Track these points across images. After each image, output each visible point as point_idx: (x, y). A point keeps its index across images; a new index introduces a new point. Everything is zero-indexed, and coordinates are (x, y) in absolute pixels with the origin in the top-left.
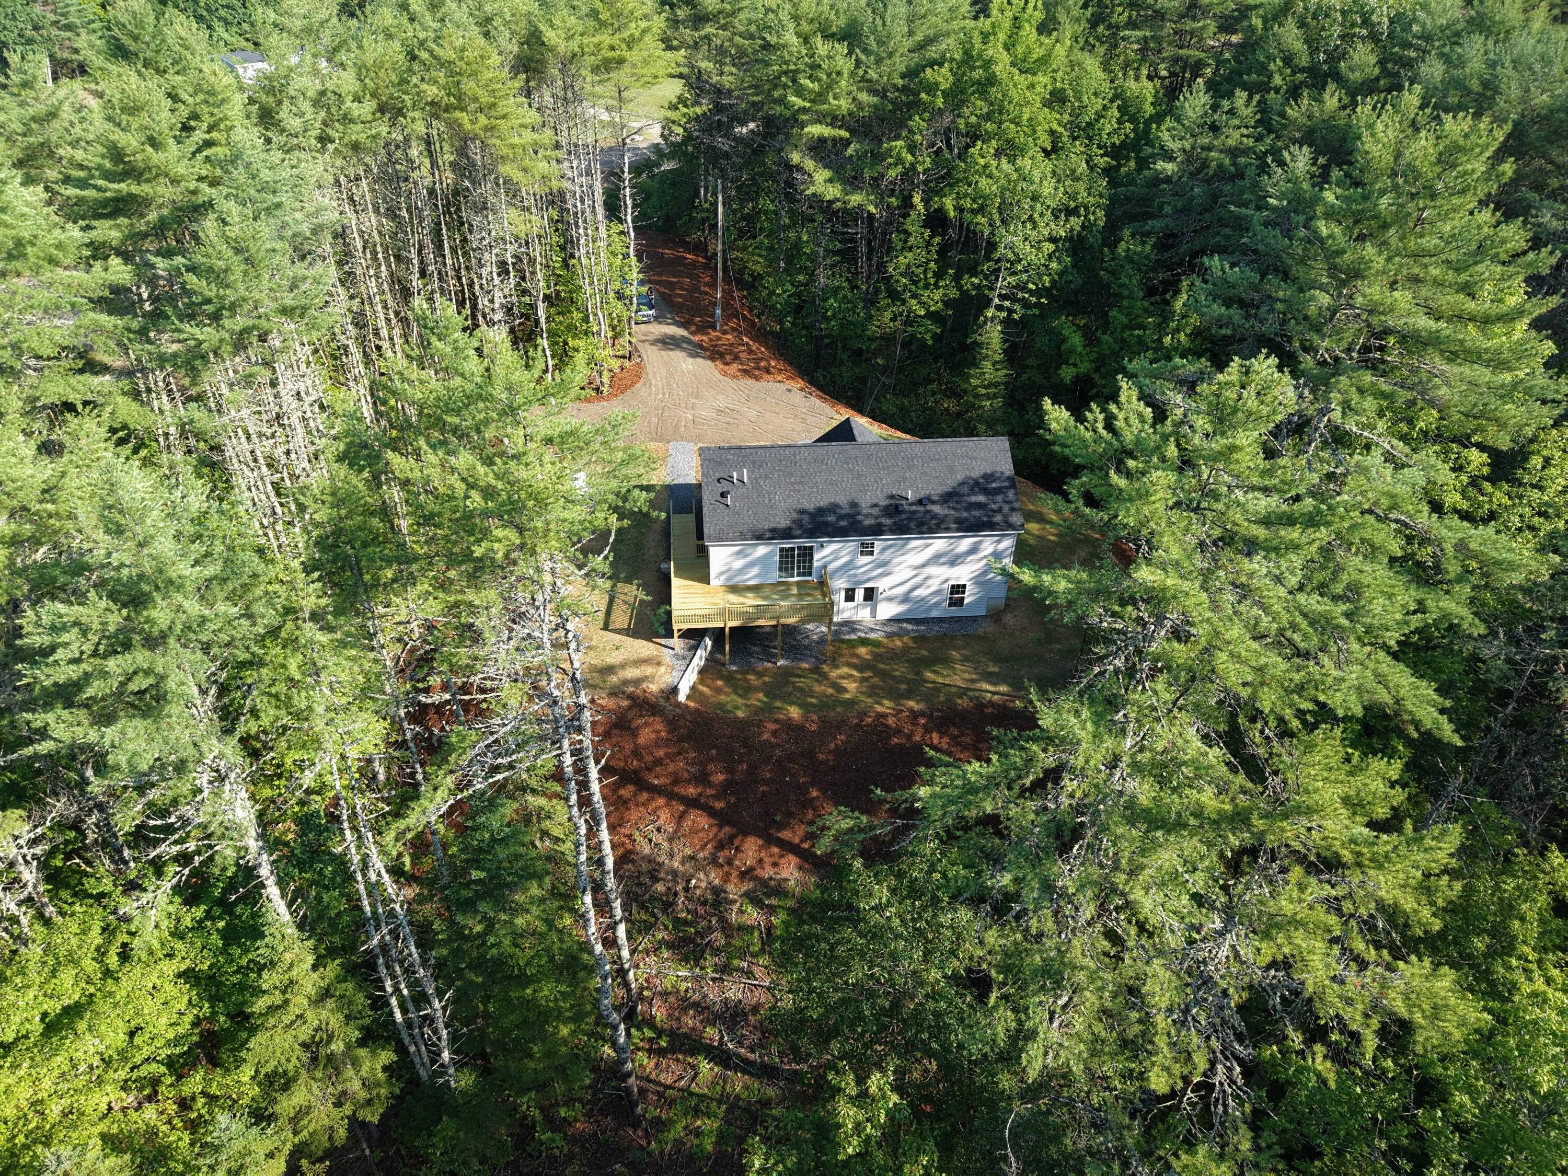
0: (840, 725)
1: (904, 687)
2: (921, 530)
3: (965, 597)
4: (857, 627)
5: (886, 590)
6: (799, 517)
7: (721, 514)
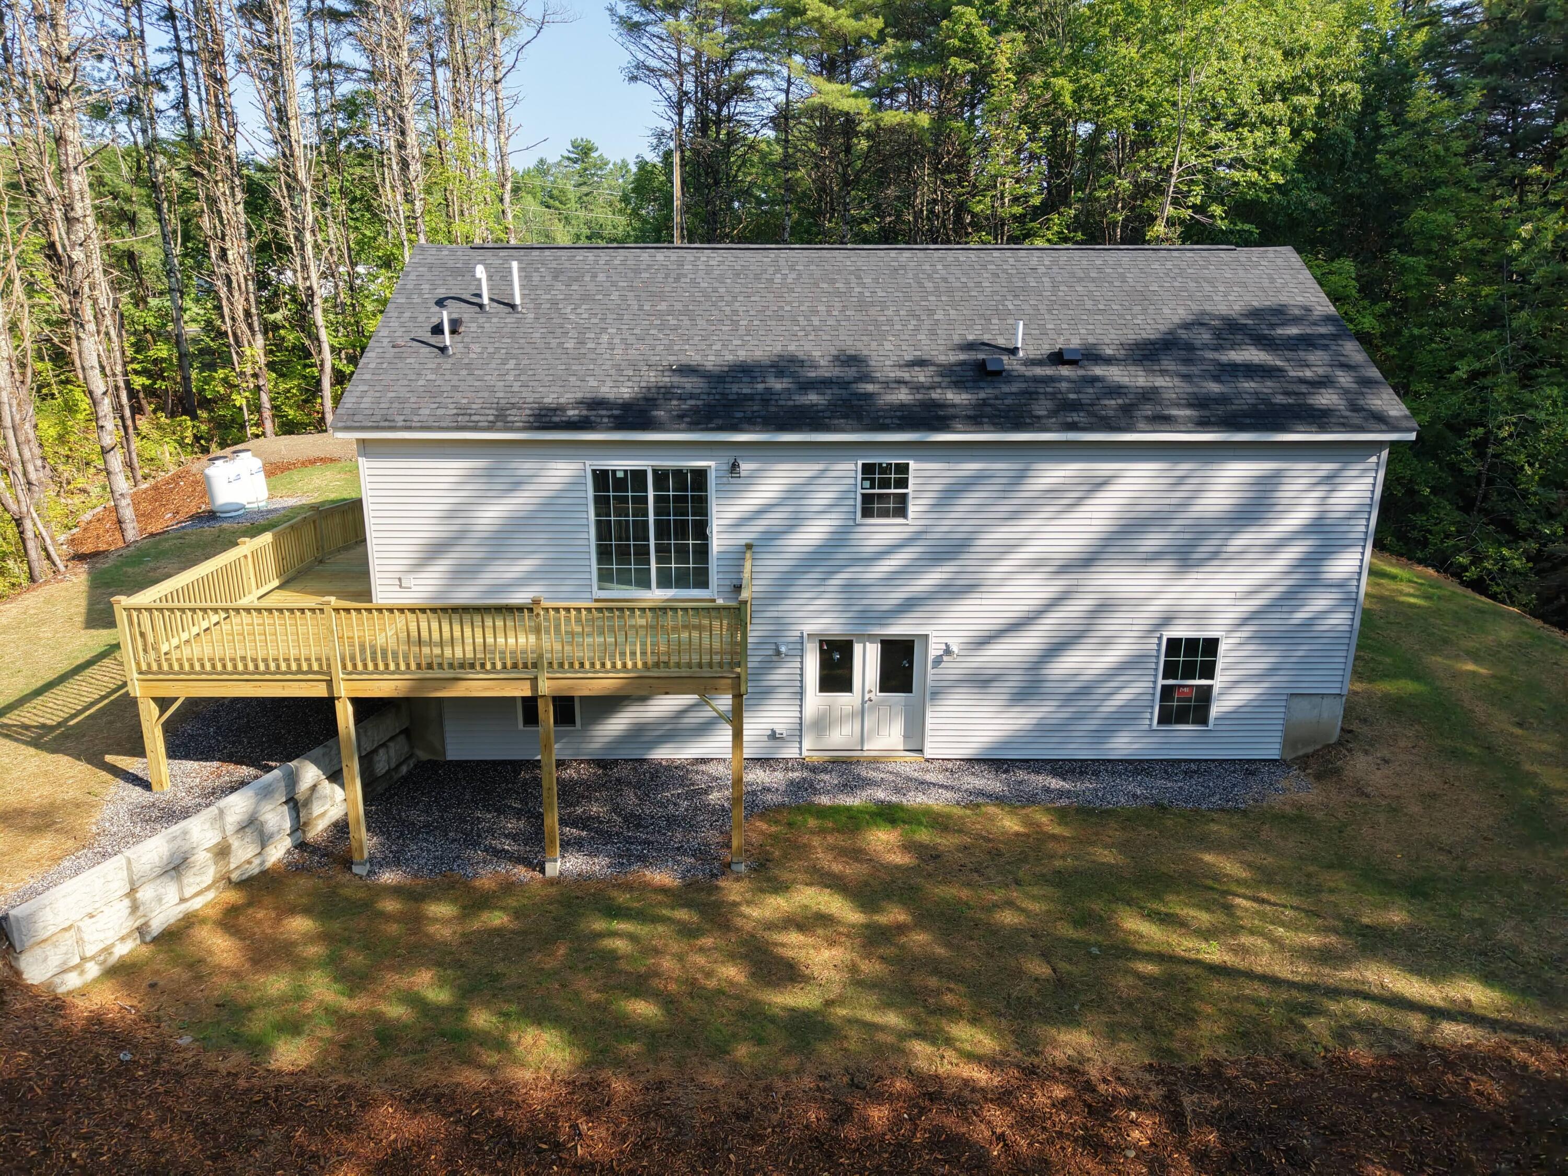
1: (1036, 971)
2: (1069, 420)
3: (1215, 691)
4: (864, 774)
5: (955, 649)
6: (667, 379)
7: (417, 366)
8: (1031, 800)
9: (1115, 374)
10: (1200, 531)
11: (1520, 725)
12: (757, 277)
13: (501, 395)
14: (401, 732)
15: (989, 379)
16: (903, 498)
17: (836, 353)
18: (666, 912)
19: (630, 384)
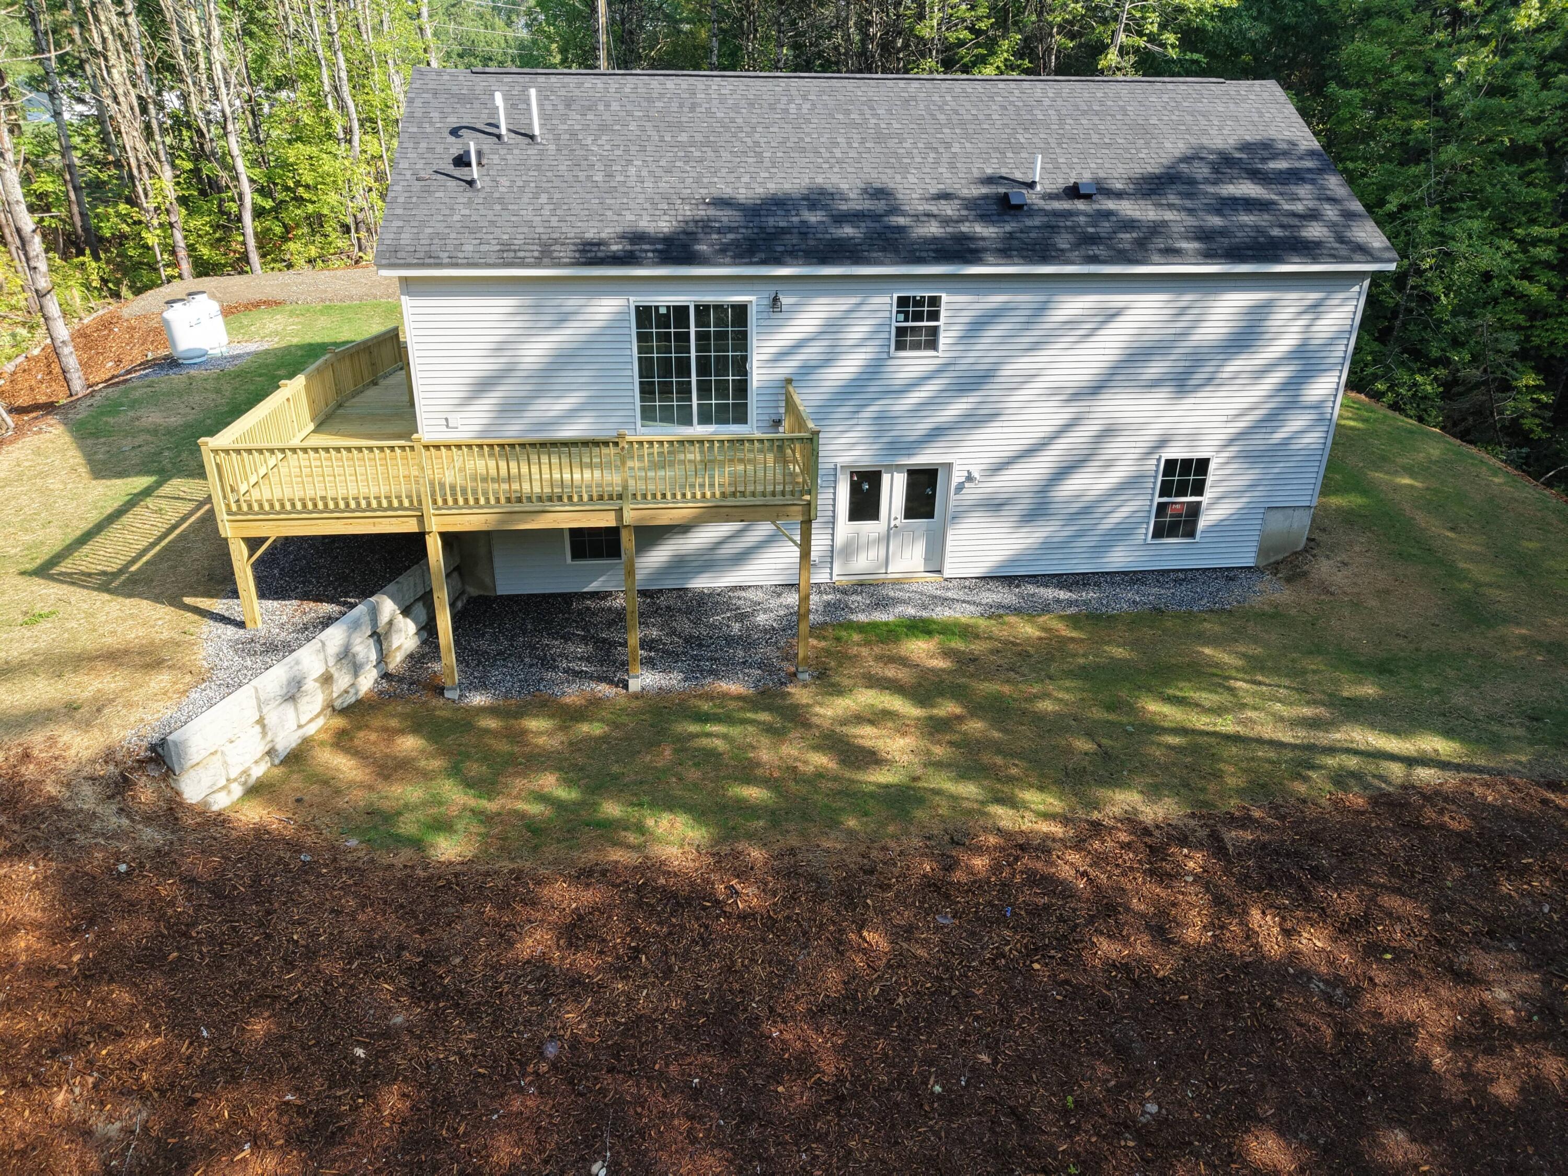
1: (1081, 747)
2: (1091, 253)
3: (1204, 505)
4: (892, 594)
5: (976, 474)
6: (703, 213)
7: (447, 200)
8: (1046, 608)
9: (1128, 208)
10: (1197, 358)
11: (1452, 529)
12: (772, 107)
13: (541, 230)
14: (455, 569)
15: (1012, 212)
16: (934, 331)
17: (863, 186)
18: (749, 715)
19: (667, 218)
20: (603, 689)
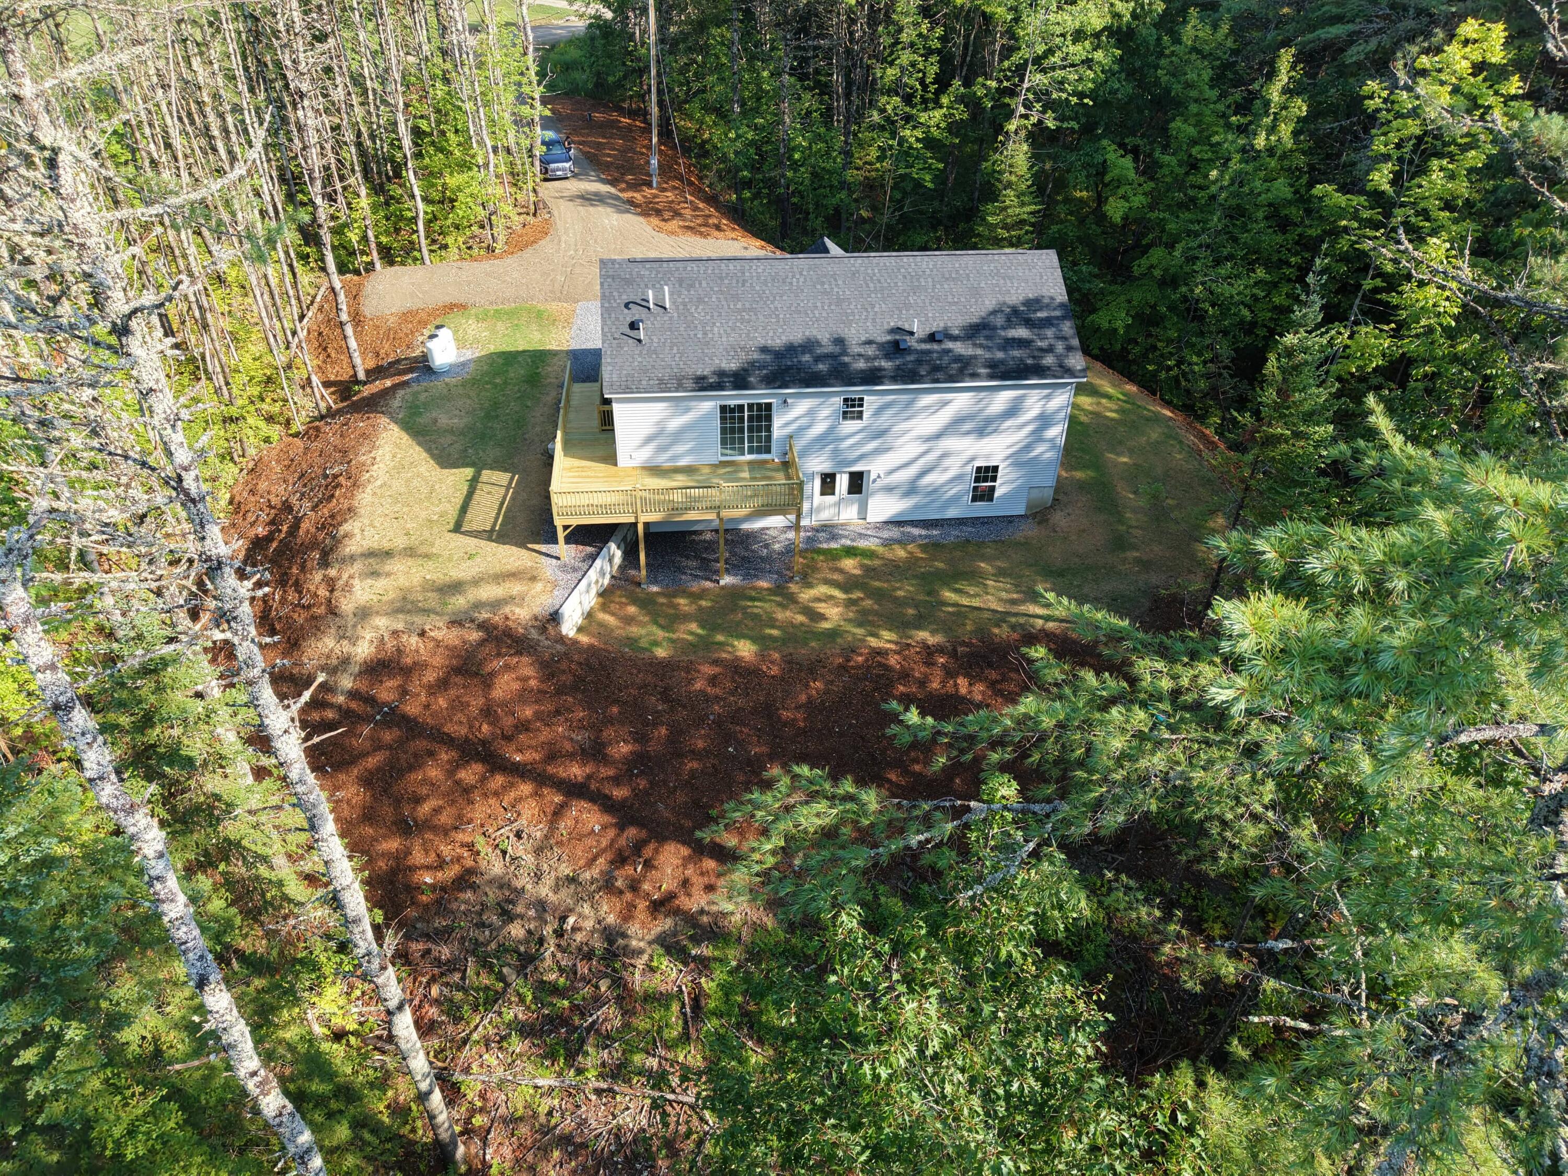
0: (813, 668)
1: (911, 611)
2: (935, 376)
3: (997, 487)
4: (840, 532)
5: (882, 475)
6: (751, 357)
7: (630, 352)
8: (913, 539)
9: (959, 348)
10: (989, 421)
13: (676, 370)
15: (901, 352)
16: (861, 412)
17: (830, 336)
18: (772, 598)
19: (734, 360)
20: (708, 584)
